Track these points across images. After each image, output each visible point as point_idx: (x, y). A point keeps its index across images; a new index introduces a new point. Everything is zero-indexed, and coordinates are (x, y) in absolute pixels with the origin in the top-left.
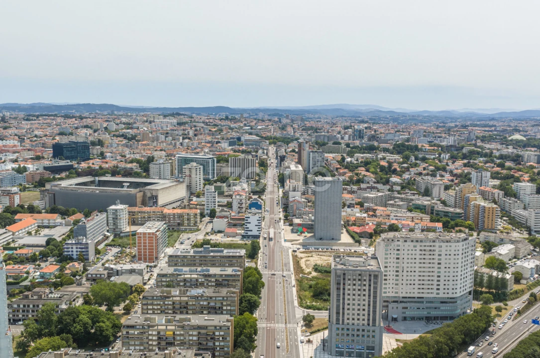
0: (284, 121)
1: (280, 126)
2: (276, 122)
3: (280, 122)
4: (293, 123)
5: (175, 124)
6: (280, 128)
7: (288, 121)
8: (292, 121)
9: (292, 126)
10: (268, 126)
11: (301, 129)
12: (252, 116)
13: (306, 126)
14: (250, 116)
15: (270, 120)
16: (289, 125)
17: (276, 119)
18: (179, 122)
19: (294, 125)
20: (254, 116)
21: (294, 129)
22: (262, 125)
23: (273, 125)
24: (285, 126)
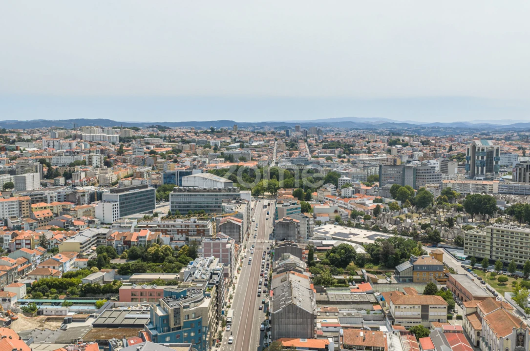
0: (293, 134)
1: (288, 142)
2: (282, 136)
3: (288, 136)
4: (308, 137)
5: (115, 139)
6: (287, 145)
7: (299, 134)
8: (305, 133)
9: (306, 141)
10: (268, 141)
11: (321, 146)
12: (257, 129)
13: (327, 141)
14: (255, 129)
15: (273, 133)
16: (301, 139)
17: (283, 132)
18: (123, 136)
19: (308, 140)
20: (259, 129)
21: (309, 145)
22: (260, 141)
23: (276, 140)
24: (295, 141)
